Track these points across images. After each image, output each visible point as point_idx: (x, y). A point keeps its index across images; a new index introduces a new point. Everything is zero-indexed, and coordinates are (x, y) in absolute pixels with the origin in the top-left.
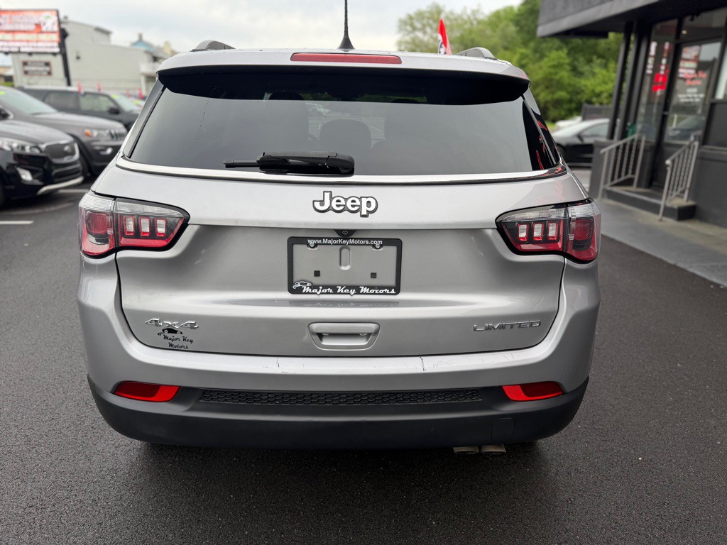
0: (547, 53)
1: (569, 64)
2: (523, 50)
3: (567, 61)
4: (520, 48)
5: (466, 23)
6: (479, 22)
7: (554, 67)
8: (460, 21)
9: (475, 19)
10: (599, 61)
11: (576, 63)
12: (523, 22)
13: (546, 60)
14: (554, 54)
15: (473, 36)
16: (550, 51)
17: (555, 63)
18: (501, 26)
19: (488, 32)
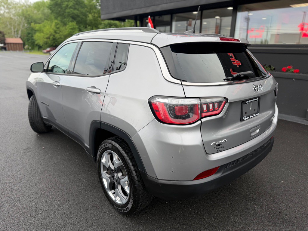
0: (68, 23)
1: (78, 28)
2: (56, 21)
3: (77, 27)
4: (55, 20)
5: (23, 6)
6: (30, 6)
7: (72, 29)
8: (19, 5)
9: (27, 5)
10: (89, 27)
11: (80, 28)
12: (53, 9)
13: (68, 26)
14: (70, 24)
15: (29, 13)
16: (69, 22)
17: (72, 27)
18: (42, 9)
19: (36, 12)
